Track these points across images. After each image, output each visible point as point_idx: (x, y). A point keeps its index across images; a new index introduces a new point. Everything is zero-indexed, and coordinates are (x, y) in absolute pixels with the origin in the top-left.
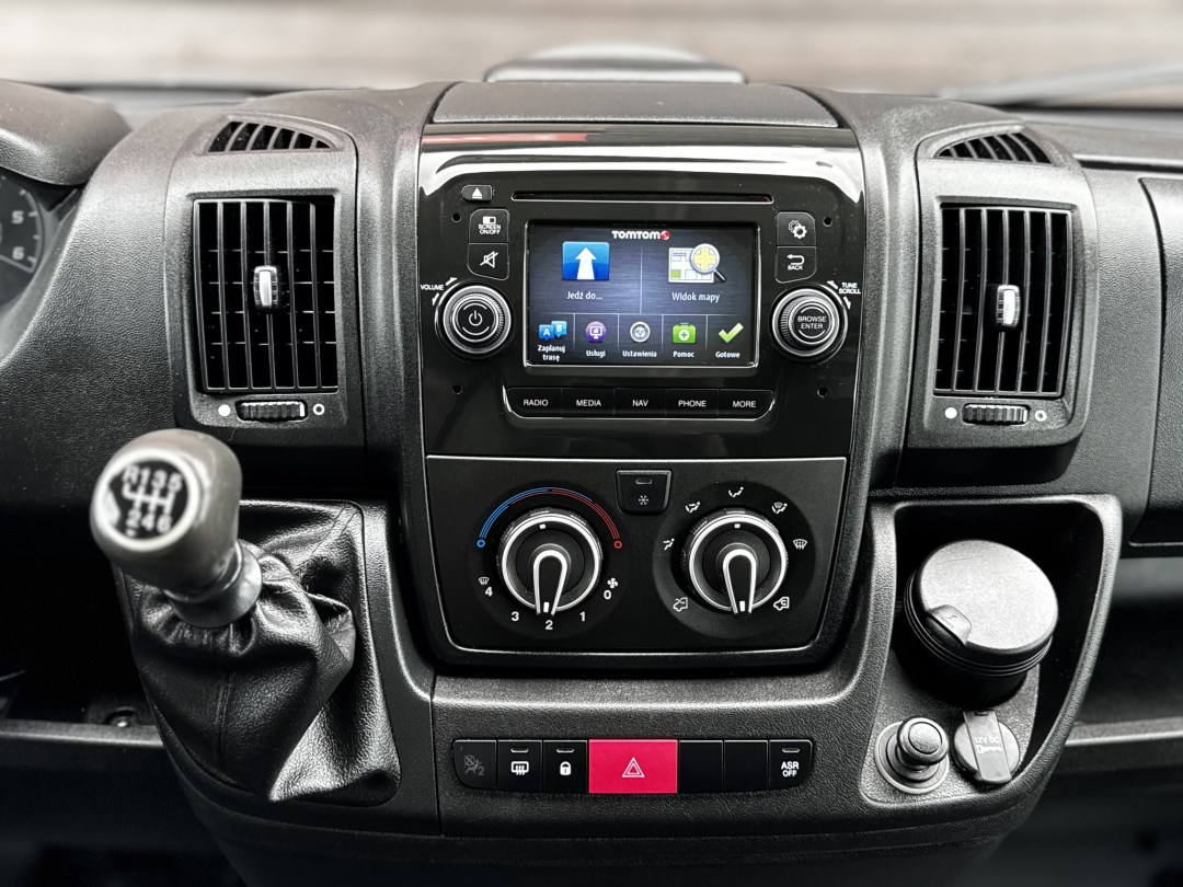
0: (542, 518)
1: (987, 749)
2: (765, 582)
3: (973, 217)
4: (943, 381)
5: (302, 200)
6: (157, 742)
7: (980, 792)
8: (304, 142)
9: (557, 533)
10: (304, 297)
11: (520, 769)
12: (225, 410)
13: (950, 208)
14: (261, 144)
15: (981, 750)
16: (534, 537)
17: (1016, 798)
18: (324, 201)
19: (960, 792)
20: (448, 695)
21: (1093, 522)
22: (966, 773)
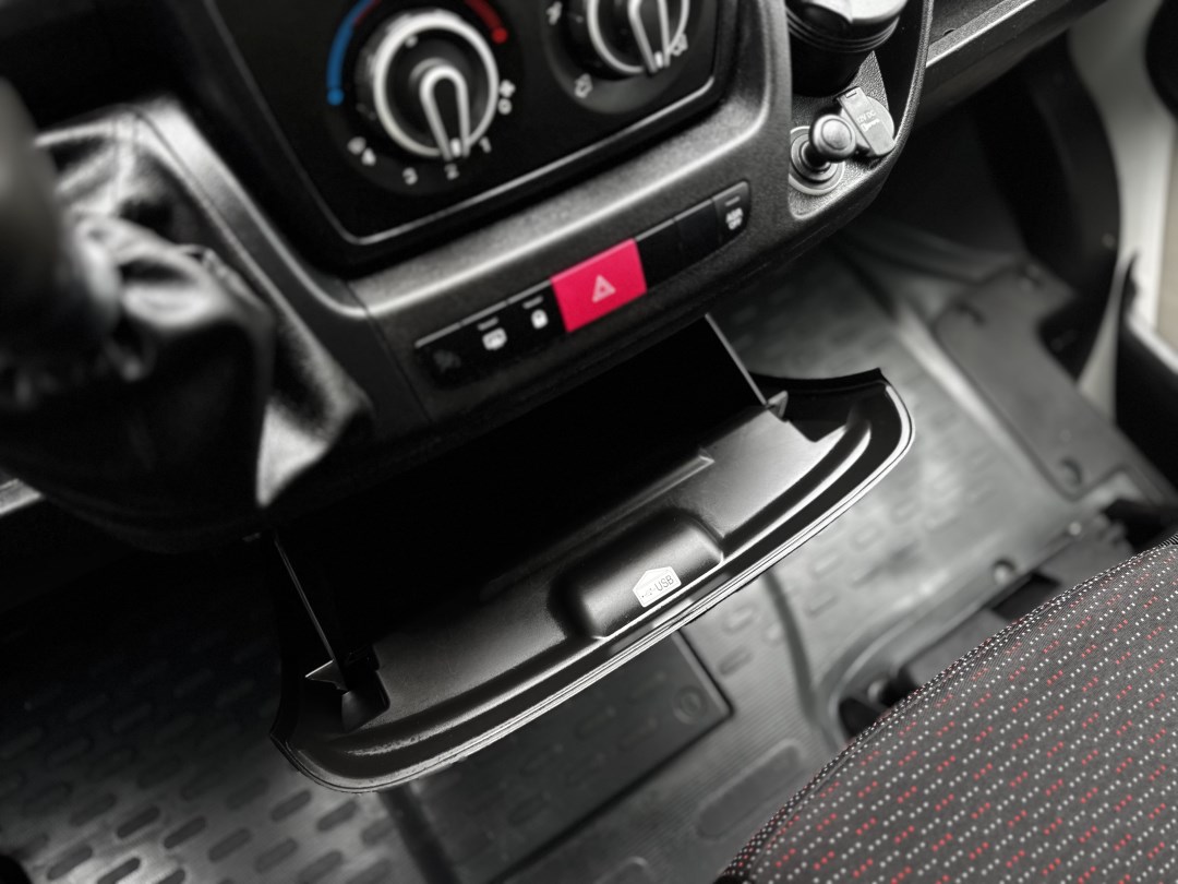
0: (404, 29)
1: (869, 125)
6: (29, 496)
7: (872, 168)
9: (432, 42)
11: (495, 340)
15: (865, 128)
16: (405, 59)
19: (857, 175)
20: (381, 300)
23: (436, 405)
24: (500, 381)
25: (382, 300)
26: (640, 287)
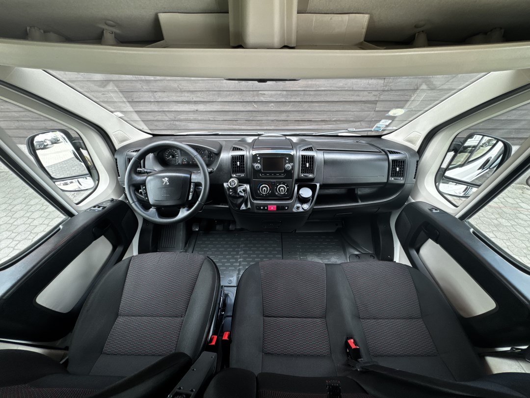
0: (264, 185)
1: (305, 207)
2: (284, 191)
3: (304, 157)
4: (302, 172)
5: (241, 156)
7: (305, 210)
8: (241, 150)
9: (265, 187)
10: (242, 165)
11: (262, 208)
12: (235, 175)
13: (302, 156)
14: (237, 150)
16: (263, 187)
17: (308, 211)
18: (243, 156)
19: (302, 210)
21: (316, 186)
22: (303, 209)
23: (256, 211)
24: (261, 211)
25: (255, 202)
26: (275, 209)
